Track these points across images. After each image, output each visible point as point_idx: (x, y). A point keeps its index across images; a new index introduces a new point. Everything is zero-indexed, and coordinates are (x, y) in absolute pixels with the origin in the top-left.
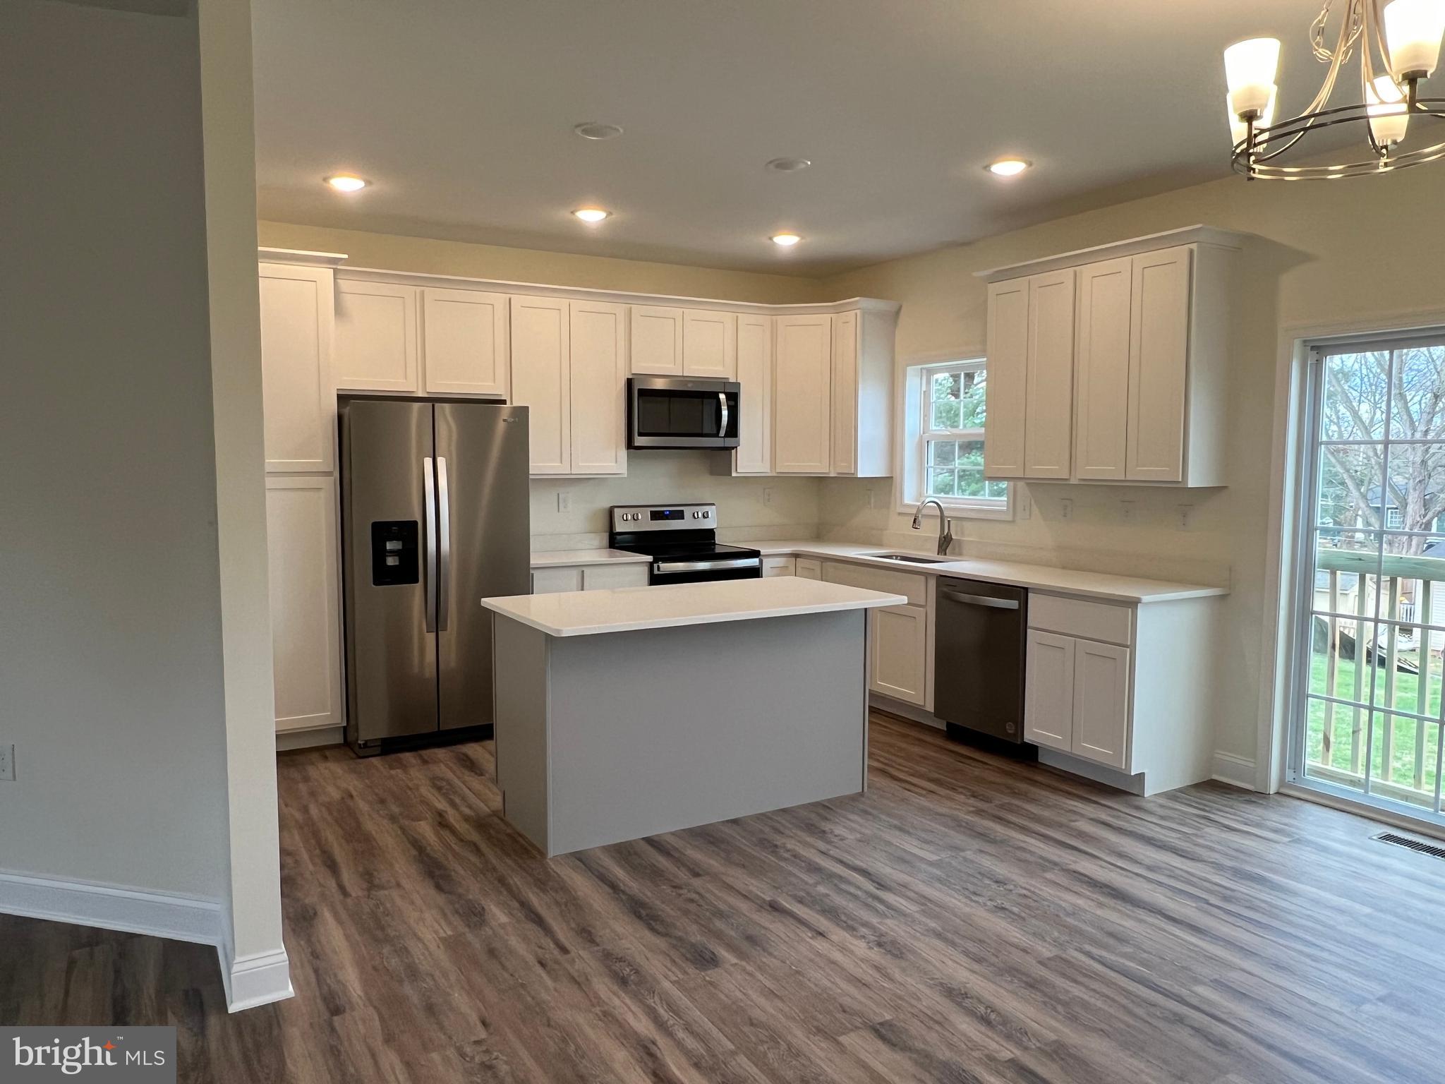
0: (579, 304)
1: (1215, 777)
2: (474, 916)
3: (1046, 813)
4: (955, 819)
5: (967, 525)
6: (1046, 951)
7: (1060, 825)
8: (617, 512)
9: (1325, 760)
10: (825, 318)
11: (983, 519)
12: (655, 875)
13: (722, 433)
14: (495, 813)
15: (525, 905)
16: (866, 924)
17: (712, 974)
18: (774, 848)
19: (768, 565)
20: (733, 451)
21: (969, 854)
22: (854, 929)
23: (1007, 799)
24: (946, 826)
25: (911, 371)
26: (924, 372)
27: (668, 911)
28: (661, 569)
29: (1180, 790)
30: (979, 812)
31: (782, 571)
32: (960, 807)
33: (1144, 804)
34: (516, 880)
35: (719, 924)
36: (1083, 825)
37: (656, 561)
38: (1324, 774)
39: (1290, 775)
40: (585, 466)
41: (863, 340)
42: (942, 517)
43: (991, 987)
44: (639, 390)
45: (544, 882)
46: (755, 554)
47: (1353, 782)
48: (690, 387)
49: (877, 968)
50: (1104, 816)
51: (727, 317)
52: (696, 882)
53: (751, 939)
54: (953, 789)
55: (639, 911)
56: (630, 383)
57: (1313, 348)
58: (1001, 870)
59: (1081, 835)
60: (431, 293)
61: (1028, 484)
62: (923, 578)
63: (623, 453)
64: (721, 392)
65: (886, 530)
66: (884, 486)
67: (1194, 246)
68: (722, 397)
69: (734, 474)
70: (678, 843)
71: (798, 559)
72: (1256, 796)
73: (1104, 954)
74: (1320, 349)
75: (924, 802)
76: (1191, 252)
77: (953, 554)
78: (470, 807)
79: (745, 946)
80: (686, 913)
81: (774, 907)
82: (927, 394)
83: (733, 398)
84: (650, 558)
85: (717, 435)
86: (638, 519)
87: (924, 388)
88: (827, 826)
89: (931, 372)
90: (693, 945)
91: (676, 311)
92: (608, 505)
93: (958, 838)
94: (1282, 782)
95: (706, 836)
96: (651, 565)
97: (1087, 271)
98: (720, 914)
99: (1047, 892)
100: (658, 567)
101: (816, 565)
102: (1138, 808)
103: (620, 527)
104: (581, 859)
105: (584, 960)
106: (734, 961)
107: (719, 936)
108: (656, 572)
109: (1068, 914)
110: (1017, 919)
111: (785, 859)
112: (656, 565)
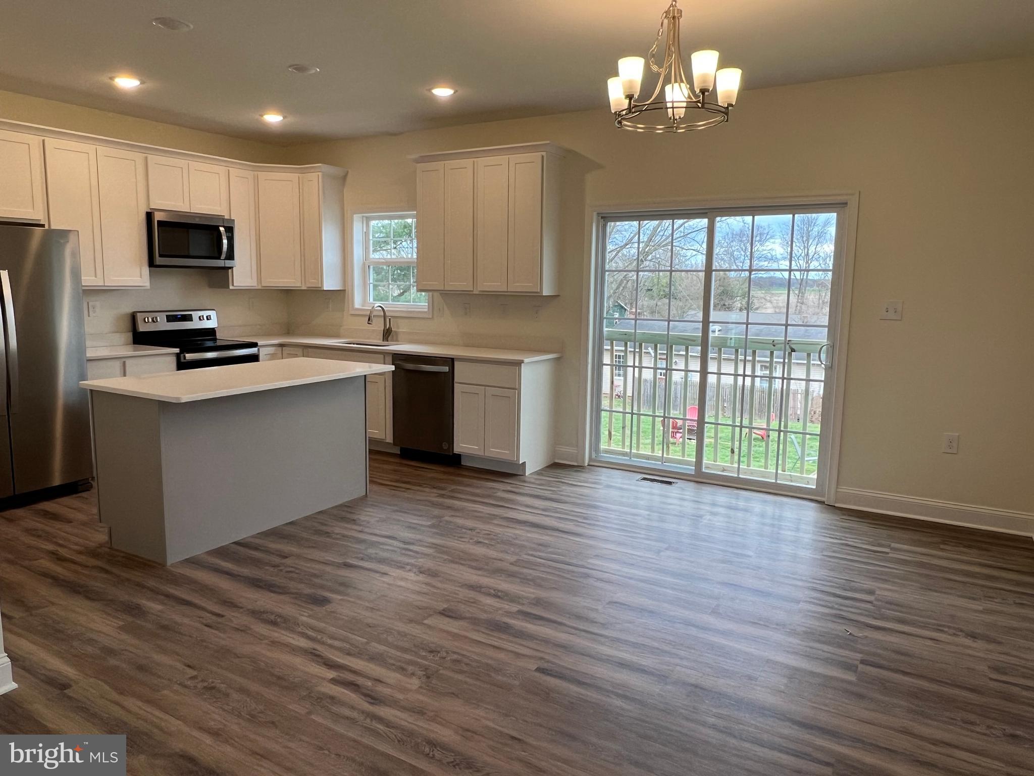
0: (102, 150)
1: (557, 461)
2: (134, 610)
3: (478, 491)
4: (429, 501)
5: (400, 321)
6: (513, 559)
7: (489, 496)
8: (140, 317)
9: (609, 445)
10: (294, 176)
11: (410, 317)
12: (256, 563)
13: (223, 256)
14: (101, 545)
15: (168, 596)
16: (408, 564)
17: (329, 607)
18: (328, 534)
19: (263, 352)
20: (230, 271)
21: (447, 518)
22: (403, 568)
23: (453, 487)
24: (425, 505)
25: (355, 216)
26: (364, 218)
27: (279, 580)
28: (187, 358)
29: (542, 470)
30: (442, 496)
31: (273, 357)
32: (432, 495)
33: (527, 479)
34: (151, 583)
35: (318, 581)
36: (500, 494)
37: (182, 352)
38: (609, 452)
39: (594, 456)
40: (114, 279)
41: (324, 193)
42: (385, 317)
43: (492, 580)
44: (158, 221)
45: (176, 580)
46: (254, 345)
47: (625, 454)
48: (197, 221)
49: (426, 584)
50: (509, 488)
51: (221, 169)
52: (288, 561)
53: (342, 584)
54: (420, 486)
55: (257, 584)
56: (149, 216)
57: (602, 217)
58: (469, 523)
59: (502, 499)
61: (441, 294)
62: (382, 356)
63: (146, 270)
64: (221, 226)
65: (341, 326)
66: (340, 296)
67: (544, 154)
68: (222, 229)
69: (231, 287)
70: (258, 541)
71: (284, 348)
72: (579, 468)
73: (540, 554)
74: (605, 218)
75: (406, 495)
76: (543, 157)
77: (392, 341)
78: (76, 544)
79: (342, 589)
80: (291, 579)
81: (347, 566)
82: (366, 234)
83: (230, 230)
84: (177, 350)
85: (219, 258)
86: (157, 321)
87: (365, 230)
88: (355, 517)
89: (368, 219)
90: (307, 595)
91: (182, 162)
92: (130, 310)
93: (436, 512)
94: (590, 459)
95: (275, 534)
96: (178, 356)
97: (482, 161)
98: (315, 576)
99: (498, 530)
100: (185, 357)
101: (299, 351)
102: (525, 482)
103: (142, 328)
104: (193, 562)
105: (237, 618)
106: (340, 597)
107: (322, 587)
108: (182, 360)
109: (514, 539)
110: (488, 546)
111: (337, 539)
112: (182, 355)
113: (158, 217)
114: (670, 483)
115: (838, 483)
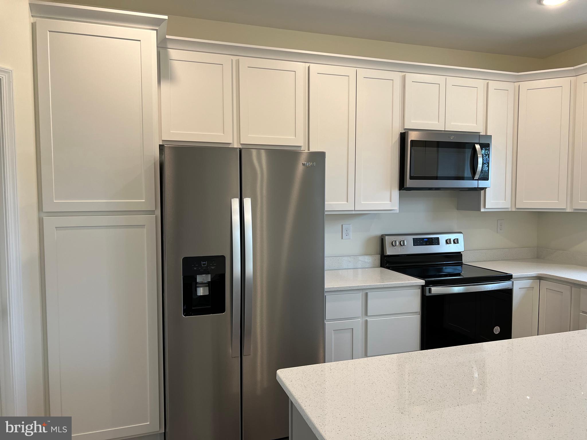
0: (363, 72)
8: (388, 240)
10: (566, 81)
13: (477, 177)
19: (518, 286)
20: (482, 192)
28: (432, 292)
31: (529, 291)
37: (428, 284)
40: (364, 204)
44: (411, 141)
46: (508, 277)
48: (452, 139)
51: (480, 84)
56: (403, 137)
60: (245, 62)
63: (396, 193)
64: (477, 143)
68: (478, 147)
69: (482, 210)
83: (486, 146)
84: (422, 282)
85: (472, 178)
86: (404, 245)
91: (441, 78)
92: (379, 233)
96: (423, 287)
100: (430, 290)
103: (390, 251)
108: (427, 294)
112: (427, 288)
113: (413, 136)
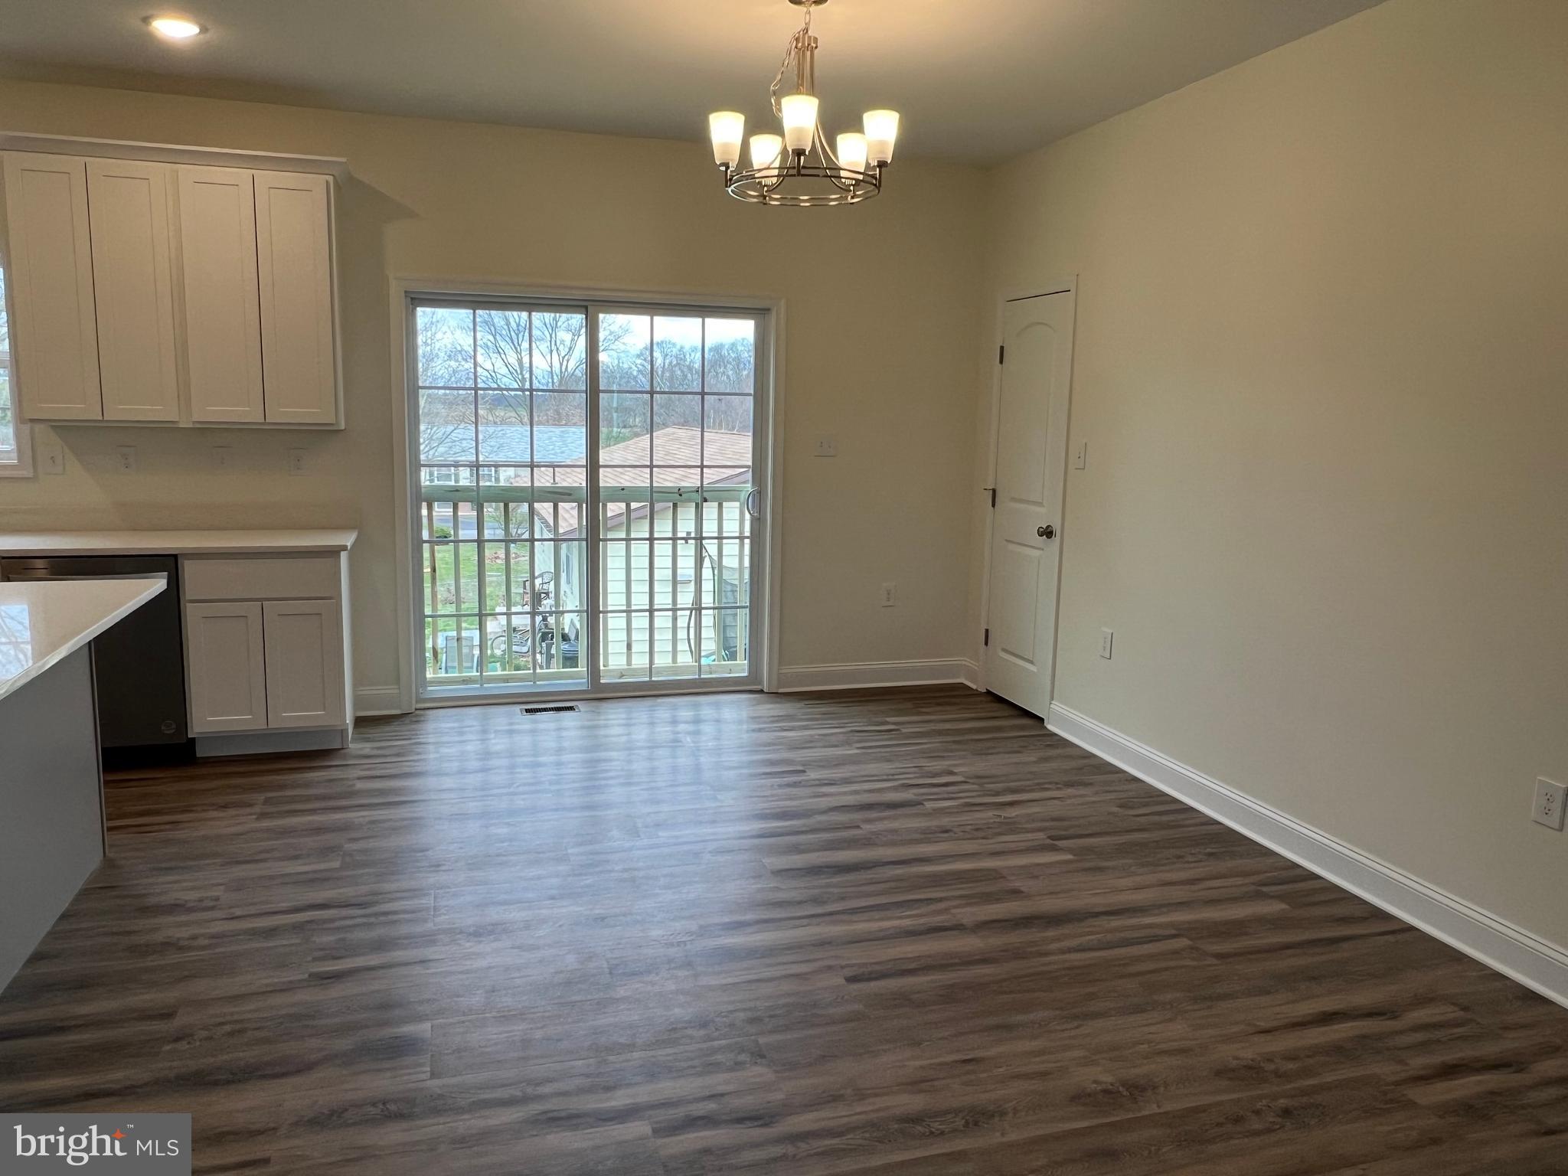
33: (363, 753)
39: (421, 692)
57: (409, 298)
61: (58, 428)
67: (329, 178)
74: (412, 299)
76: (328, 183)
80: (263, 1042)
81: (328, 978)
90: (354, 1050)
94: (418, 699)
98: (302, 1017)
102: (367, 757)
107: (352, 1028)
114: (571, 708)
115: (780, 663)
